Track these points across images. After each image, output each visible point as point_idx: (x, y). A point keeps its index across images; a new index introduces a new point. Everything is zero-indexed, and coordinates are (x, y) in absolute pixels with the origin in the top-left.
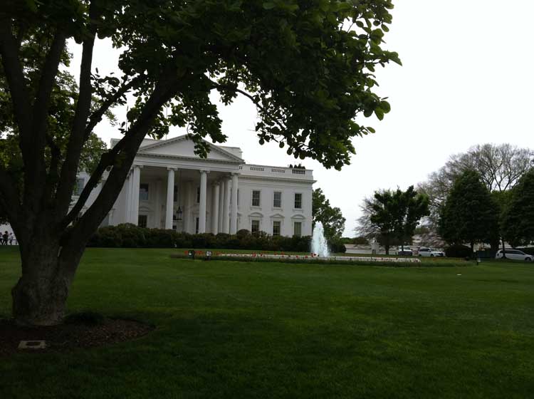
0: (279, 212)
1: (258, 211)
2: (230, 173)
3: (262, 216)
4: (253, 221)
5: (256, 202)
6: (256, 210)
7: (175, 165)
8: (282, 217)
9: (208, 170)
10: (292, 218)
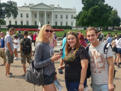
0: (67, 20)
1: (62, 20)
2: (51, 12)
3: (63, 21)
4: (61, 22)
5: (62, 18)
6: (62, 19)
7: (39, 10)
8: (68, 21)
9: (46, 11)
10: (71, 21)
